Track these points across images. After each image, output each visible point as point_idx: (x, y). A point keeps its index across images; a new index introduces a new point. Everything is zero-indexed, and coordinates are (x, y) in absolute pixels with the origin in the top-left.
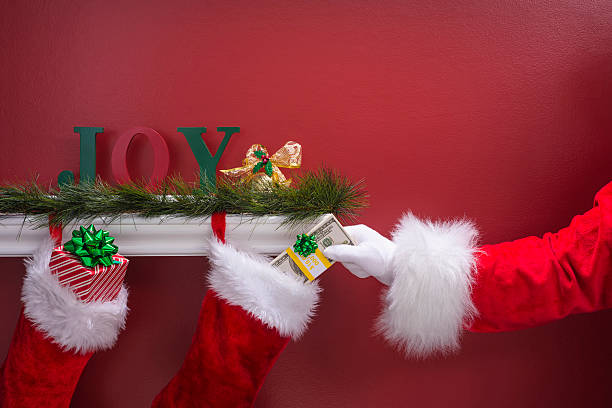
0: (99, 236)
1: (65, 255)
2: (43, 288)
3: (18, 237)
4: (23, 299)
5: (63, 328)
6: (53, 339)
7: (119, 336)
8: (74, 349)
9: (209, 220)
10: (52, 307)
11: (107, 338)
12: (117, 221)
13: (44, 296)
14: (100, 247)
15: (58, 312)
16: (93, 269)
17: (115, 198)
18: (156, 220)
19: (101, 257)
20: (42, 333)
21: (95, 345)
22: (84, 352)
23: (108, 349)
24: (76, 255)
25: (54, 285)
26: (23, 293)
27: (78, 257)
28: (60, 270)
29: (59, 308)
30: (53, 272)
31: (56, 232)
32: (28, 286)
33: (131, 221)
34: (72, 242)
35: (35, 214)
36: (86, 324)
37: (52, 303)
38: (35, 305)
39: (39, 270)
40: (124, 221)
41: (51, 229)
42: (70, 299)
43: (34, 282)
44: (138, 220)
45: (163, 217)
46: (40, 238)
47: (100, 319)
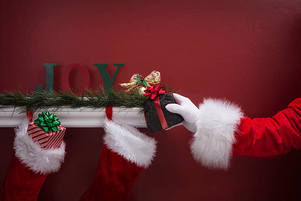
0: (51, 116)
1: (35, 126)
2: (25, 142)
3: (12, 117)
4: (14, 148)
5: (34, 162)
6: (29, 168)
7: (61, 166)
8: (40, 172)
9: (104, 110)
10: (29, 152)
11: (55, 166)
12: (59, 110)
13: (25, 146)
14: (52, 122)
15: (31, 154)
16: (49, 133)
17: (59, 98)
18: (79, 109)
19: (53, 127)
20: (24, 165)
21: (50, 170)
22: (44, 174)
23: (56, 172)
24: (41, 126)
25: (30, 141)
26: (15, 145)
27: (42, 127)
28: (32, 133)
29: (32, 152)
30: (29, 135)
31: (30, 115)
32: (17, 142)
33: (66, 110)
34: (38, 120)
35: (20, 106)
36: (46, 160)
37: (29, 150)
38: (21, 151)
39: (22, 133)
40: (63, 110)
41: (27, 113)
42: (38, 148)
43: (20, 140)
44: (70, 109)
45: (82, 108)
46: (22, 118)
47: (52, 157)
